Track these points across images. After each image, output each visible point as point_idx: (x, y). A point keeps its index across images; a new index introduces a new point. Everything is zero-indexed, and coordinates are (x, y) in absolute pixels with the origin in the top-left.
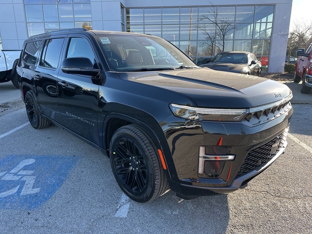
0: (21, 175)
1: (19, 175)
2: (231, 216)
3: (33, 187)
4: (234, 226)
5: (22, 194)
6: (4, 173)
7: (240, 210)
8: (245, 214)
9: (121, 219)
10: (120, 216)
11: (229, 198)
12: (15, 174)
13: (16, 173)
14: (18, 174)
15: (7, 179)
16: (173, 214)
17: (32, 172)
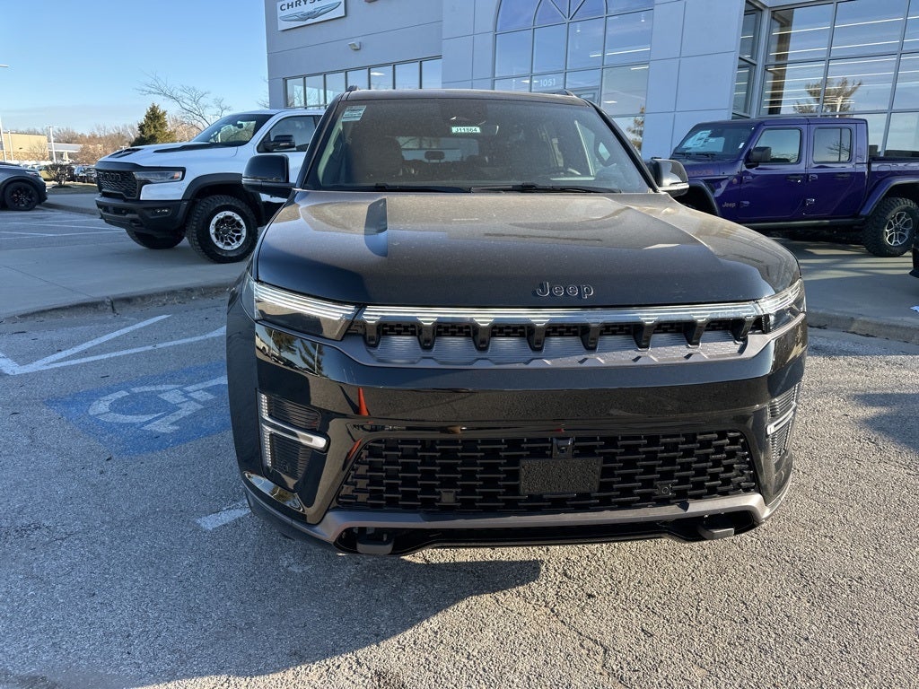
0: (190, 397)
1: (186, 397)
2: (393, 641)
3: (172, 424)
4: (359, 663)
5: (147, 427)
6: (178, 386)
7: (442, 642)
8: (431, 658)
9: (197, 529)
10: (203, 525)
11: (463, 605)
12: (186, 394)
13: (189, 393)
14: (192, 394)
15: (165, 398)
16: (290, 568)
17: (210, 397)
